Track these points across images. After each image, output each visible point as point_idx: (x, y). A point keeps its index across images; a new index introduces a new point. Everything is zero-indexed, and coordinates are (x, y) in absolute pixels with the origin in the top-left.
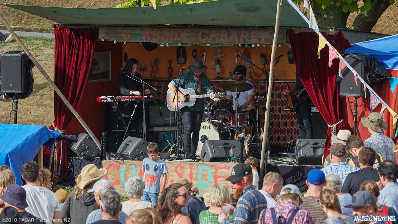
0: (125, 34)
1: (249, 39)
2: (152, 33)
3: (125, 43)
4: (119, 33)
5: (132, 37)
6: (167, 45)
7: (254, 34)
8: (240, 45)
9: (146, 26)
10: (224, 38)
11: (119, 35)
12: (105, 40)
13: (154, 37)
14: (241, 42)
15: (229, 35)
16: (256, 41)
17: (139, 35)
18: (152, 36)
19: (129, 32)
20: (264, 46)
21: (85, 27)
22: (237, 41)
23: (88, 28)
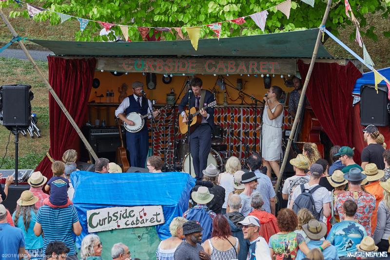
0: (126, 64)
1: (258, 69)
2: (156, 63)
3: (126, 73)
4: (120, 64)
5: (134, 67)
6: (171, 76)
7: (264, 65)
8: (248, 75)
9: (149, 57)
10: (232, 68)
11: (120, 66)
12: (104, 71)
13: (158, 68)
14: (250, 72)
15: (237, 66)
16: (266, 71)
17: (141, 65)
18: (155, 67)
19: (130, 62)
20: (274, 76)
21: (83, 57)
22: (246, 72)
23: (87, 58)
